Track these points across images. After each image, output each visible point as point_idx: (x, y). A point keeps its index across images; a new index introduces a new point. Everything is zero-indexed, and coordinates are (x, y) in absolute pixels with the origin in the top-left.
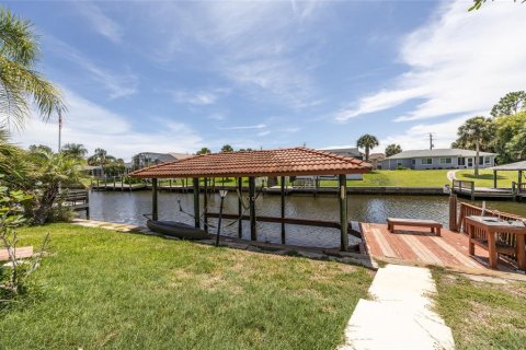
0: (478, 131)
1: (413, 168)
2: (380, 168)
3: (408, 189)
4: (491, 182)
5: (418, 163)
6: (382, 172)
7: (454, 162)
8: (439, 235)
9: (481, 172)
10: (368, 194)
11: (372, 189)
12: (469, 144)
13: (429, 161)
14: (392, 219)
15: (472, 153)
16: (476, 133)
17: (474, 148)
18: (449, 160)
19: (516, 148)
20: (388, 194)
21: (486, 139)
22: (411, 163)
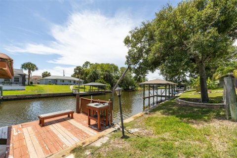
0: (80, 72)
1: (56, 84)
2: (38, 83)
3: (54, 94)
4: (83, 90)
5: (59, 82)
6: (40, 85)
7: (72, 82)
8: (72, 118)
9: (80, 86)
10: (29, 98)
11: (32, 95)
12: (77, 76)
13: (63, 81)
14: (42, 116)
15: (78, 79)
16: (79, 72)
17: (78, 77)
18: (70, 81)
19: (89, 79)
20: (43, 97)
21: (82, 75)
22: (55, 82)
